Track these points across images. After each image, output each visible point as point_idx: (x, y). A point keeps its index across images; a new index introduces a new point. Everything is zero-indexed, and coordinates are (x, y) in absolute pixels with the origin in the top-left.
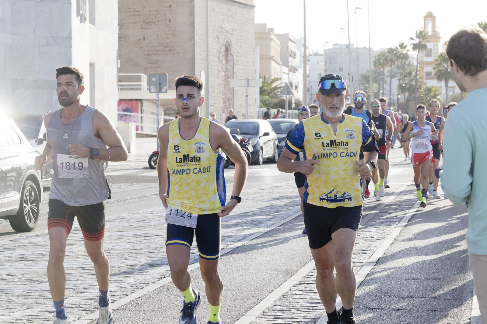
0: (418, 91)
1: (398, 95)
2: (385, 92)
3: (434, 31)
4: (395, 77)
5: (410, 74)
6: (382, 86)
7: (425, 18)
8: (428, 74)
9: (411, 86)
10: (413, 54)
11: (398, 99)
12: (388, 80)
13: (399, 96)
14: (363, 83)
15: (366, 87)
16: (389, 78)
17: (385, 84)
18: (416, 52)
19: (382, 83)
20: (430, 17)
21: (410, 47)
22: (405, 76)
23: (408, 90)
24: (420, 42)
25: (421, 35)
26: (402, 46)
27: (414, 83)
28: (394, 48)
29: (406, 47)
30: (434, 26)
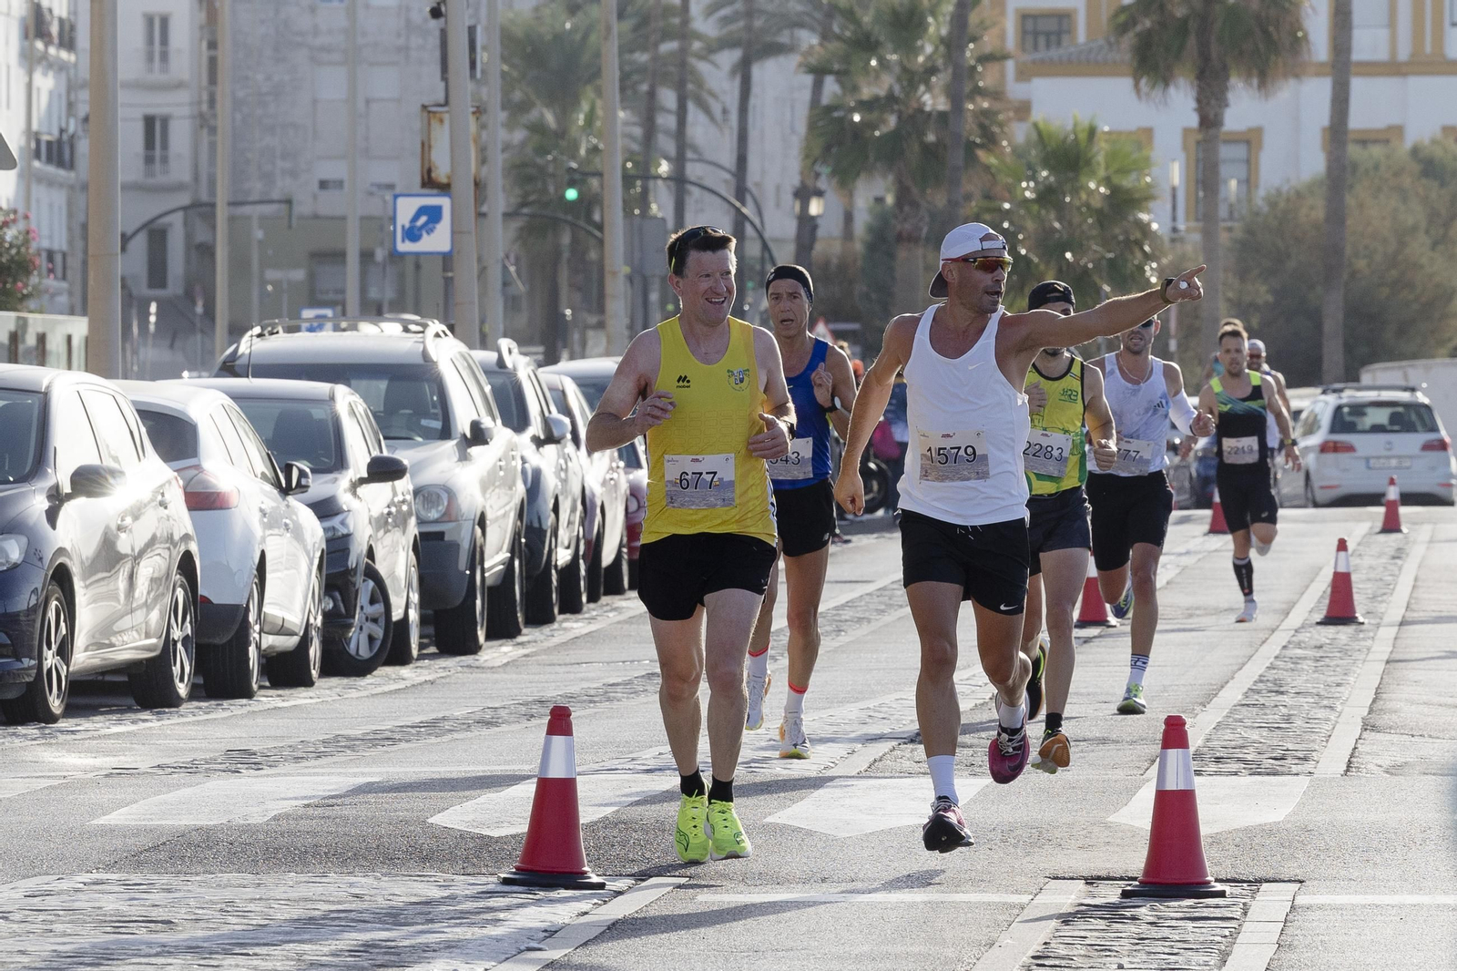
0: (971, 158)
1: (804, 194)
2: (693, 170)
4: (774, 49)
5: (906, 25)
6: (667, 121)
9: (916, 120)
11: (807, 224)
12: (717, 74)
13: (815, 208)
14: (517, 95)
15: (538, 128)
16: (729, 58)
17: (693, 111)
19: (668, 97)
22: (866, 44)
23: (891, 151)
27: (932, 100)
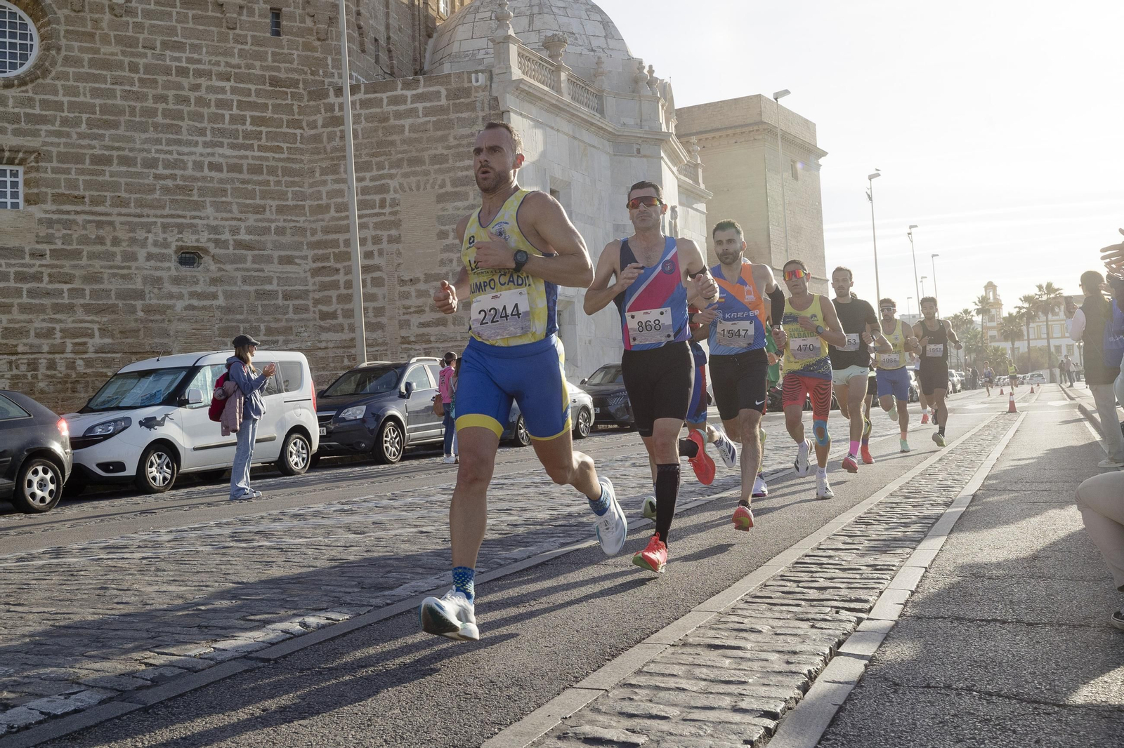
0: (984, 351)
3: (995, 298)
5: (975, 336)
7: (986, 287)
8: (993, 338)
10: (978, 319)
18: (981, 316)
20: (990, 286)
21: (974, 313)
22: (972, 339)
24: (983, 307)
25: (983, 300)
26: (966, 312)
27: (980, 345)
28: (959, 314)
29: (970, 312)
30: (995, 294)
